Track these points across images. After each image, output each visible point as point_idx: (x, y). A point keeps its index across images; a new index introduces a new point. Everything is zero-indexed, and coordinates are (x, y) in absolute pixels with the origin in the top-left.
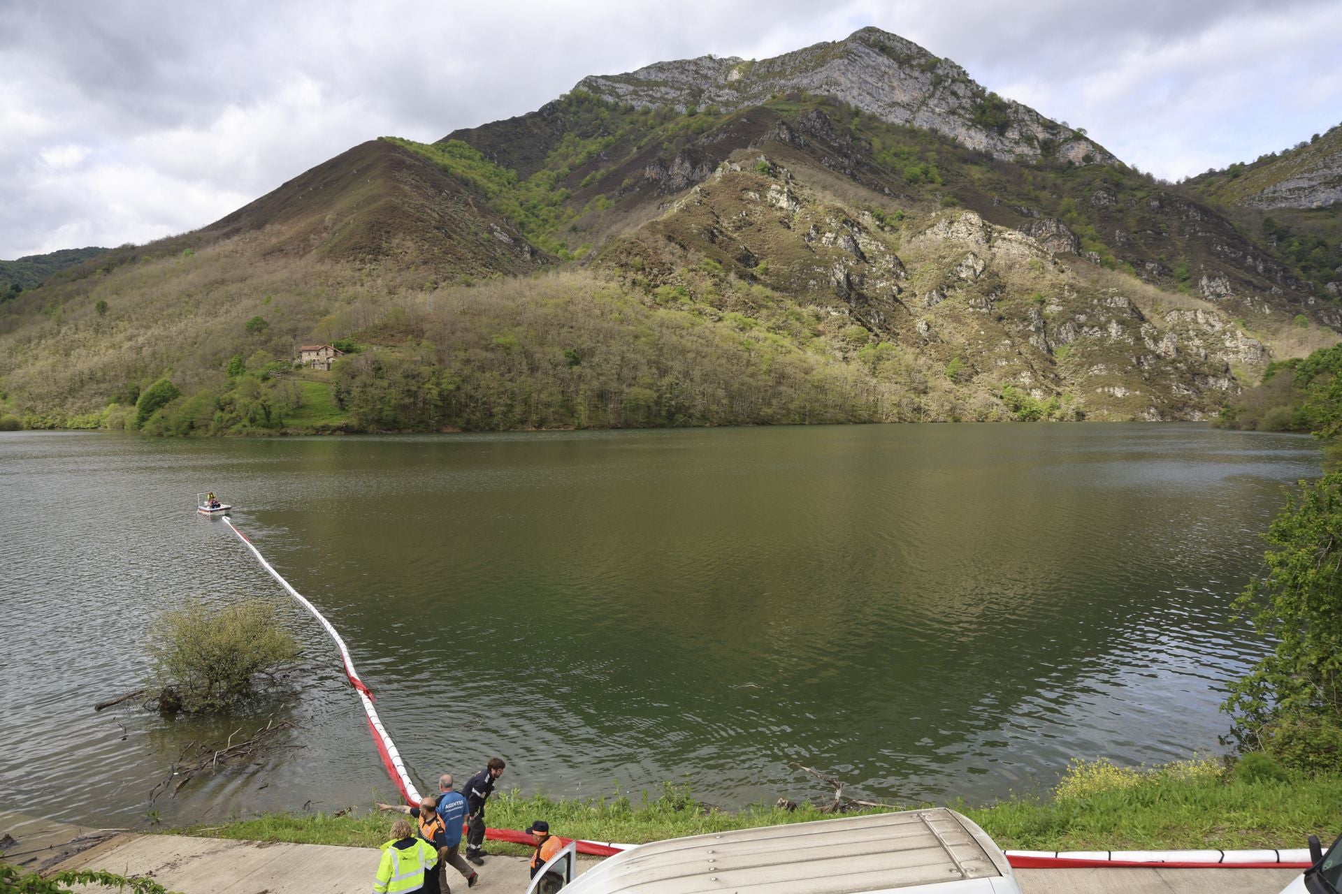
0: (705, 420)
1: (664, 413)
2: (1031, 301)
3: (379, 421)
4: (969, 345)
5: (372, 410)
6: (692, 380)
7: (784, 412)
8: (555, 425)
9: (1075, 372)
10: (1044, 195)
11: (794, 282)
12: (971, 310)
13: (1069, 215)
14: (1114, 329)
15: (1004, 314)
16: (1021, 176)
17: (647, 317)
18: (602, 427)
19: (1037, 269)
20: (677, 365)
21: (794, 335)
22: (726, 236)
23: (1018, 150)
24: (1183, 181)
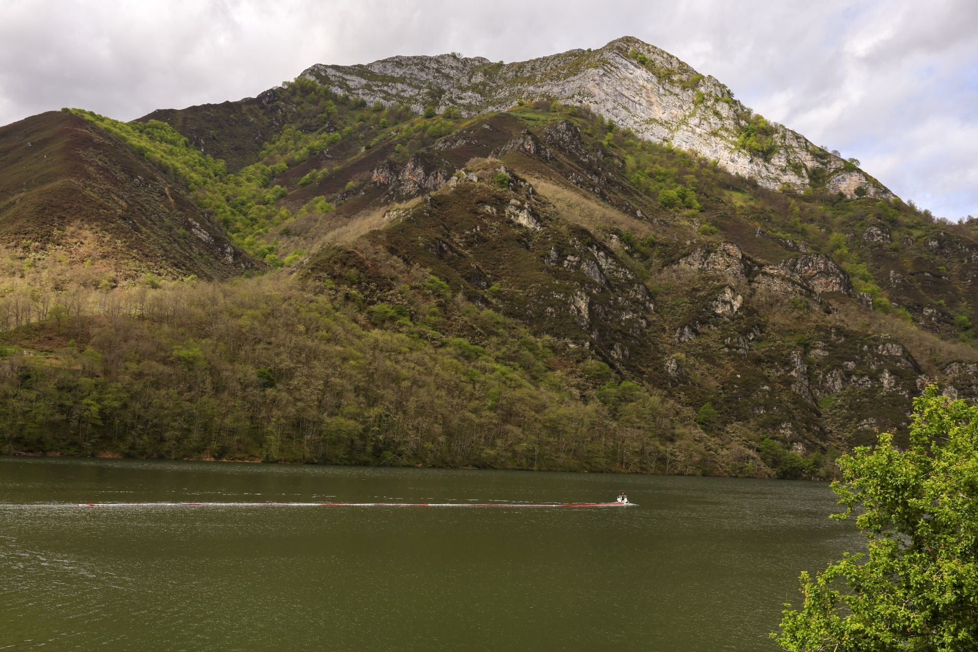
0: (418, 457)
1: (369, 449)
2: (793, 343)
3: (18, 440)
4: (723, 389)
5: (11, 426)
6: (405, 412)
7: (509, 454)
8: (238, 455)
9: (841, 425)
10: (811, 227)
11: (529, 308)
12: (726, 350)
13: (838, 252)
14: (887, 379)
15: (763, 357)
16: (787, 205)
17: (359, 337)
18: (294, 462)
19: (800, 309)
20: (389, 394)
21: (526, 367)
22: (456, 252)
23: (785, 178)
24: (965, 221)
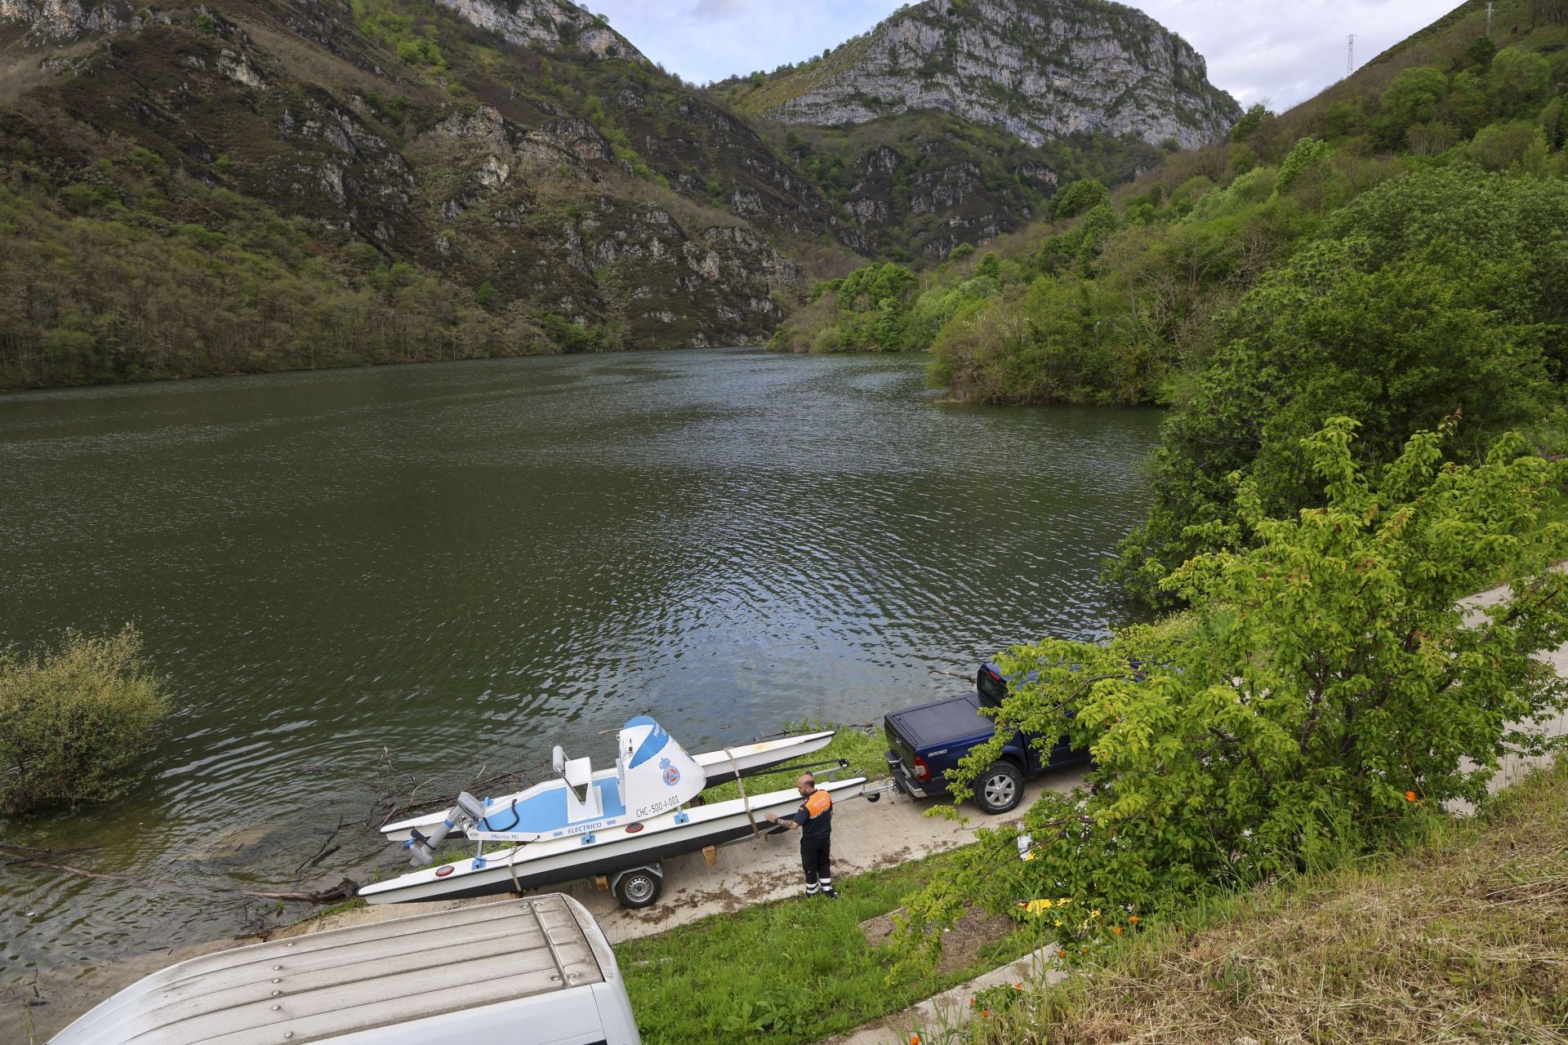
0: (174, 369)
1: (109, 364)
2: (565, 215)
4: (499, 265)
6: (145, 317)
7: (281, 354)
9: (618, 295)
10: (566, 89)
11: (271, 185)
12: (498, 224)
13: (595, 116)
14: (656, 247)
15: (536, 230)
16: (539, 64)
17: (60, 228)
18: (12, 388)
19: (568, 178)
20: (120, 297)
21: (281, 255)
22: (163, 116)
23: (534, 33)
24: (707, 85)
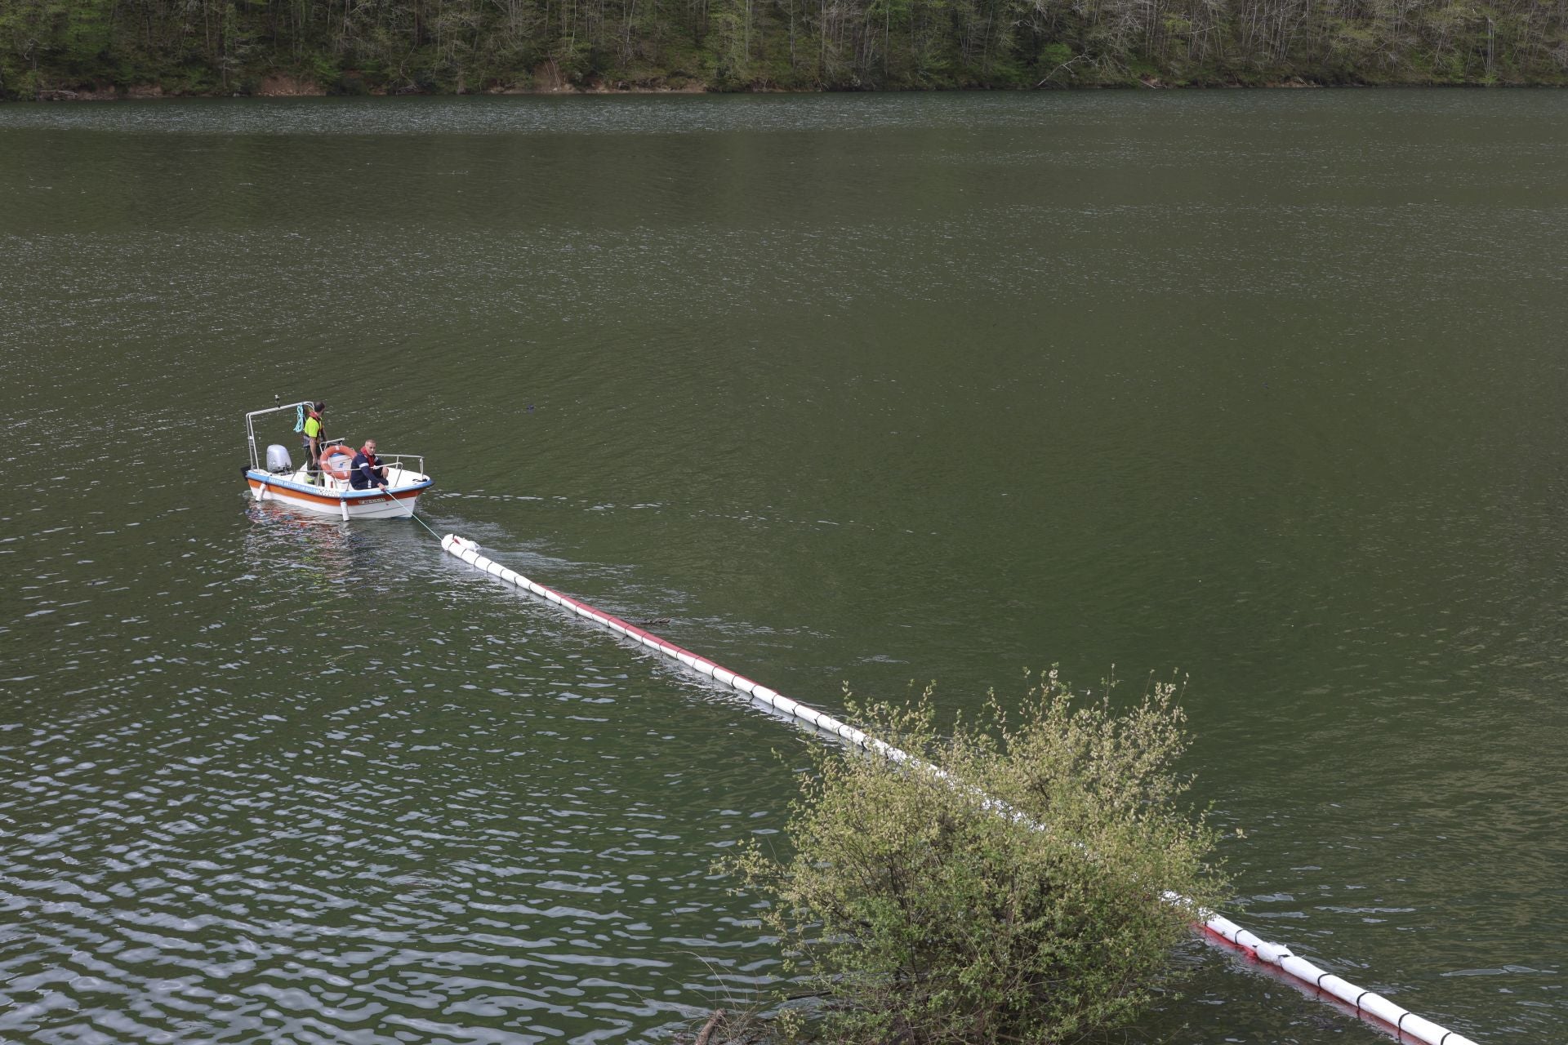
1: (1006, 39)
3: (51, 58)
5: (32, 19)
7: (1413, 40)
8: (638, 74)
18: (797, 87)
